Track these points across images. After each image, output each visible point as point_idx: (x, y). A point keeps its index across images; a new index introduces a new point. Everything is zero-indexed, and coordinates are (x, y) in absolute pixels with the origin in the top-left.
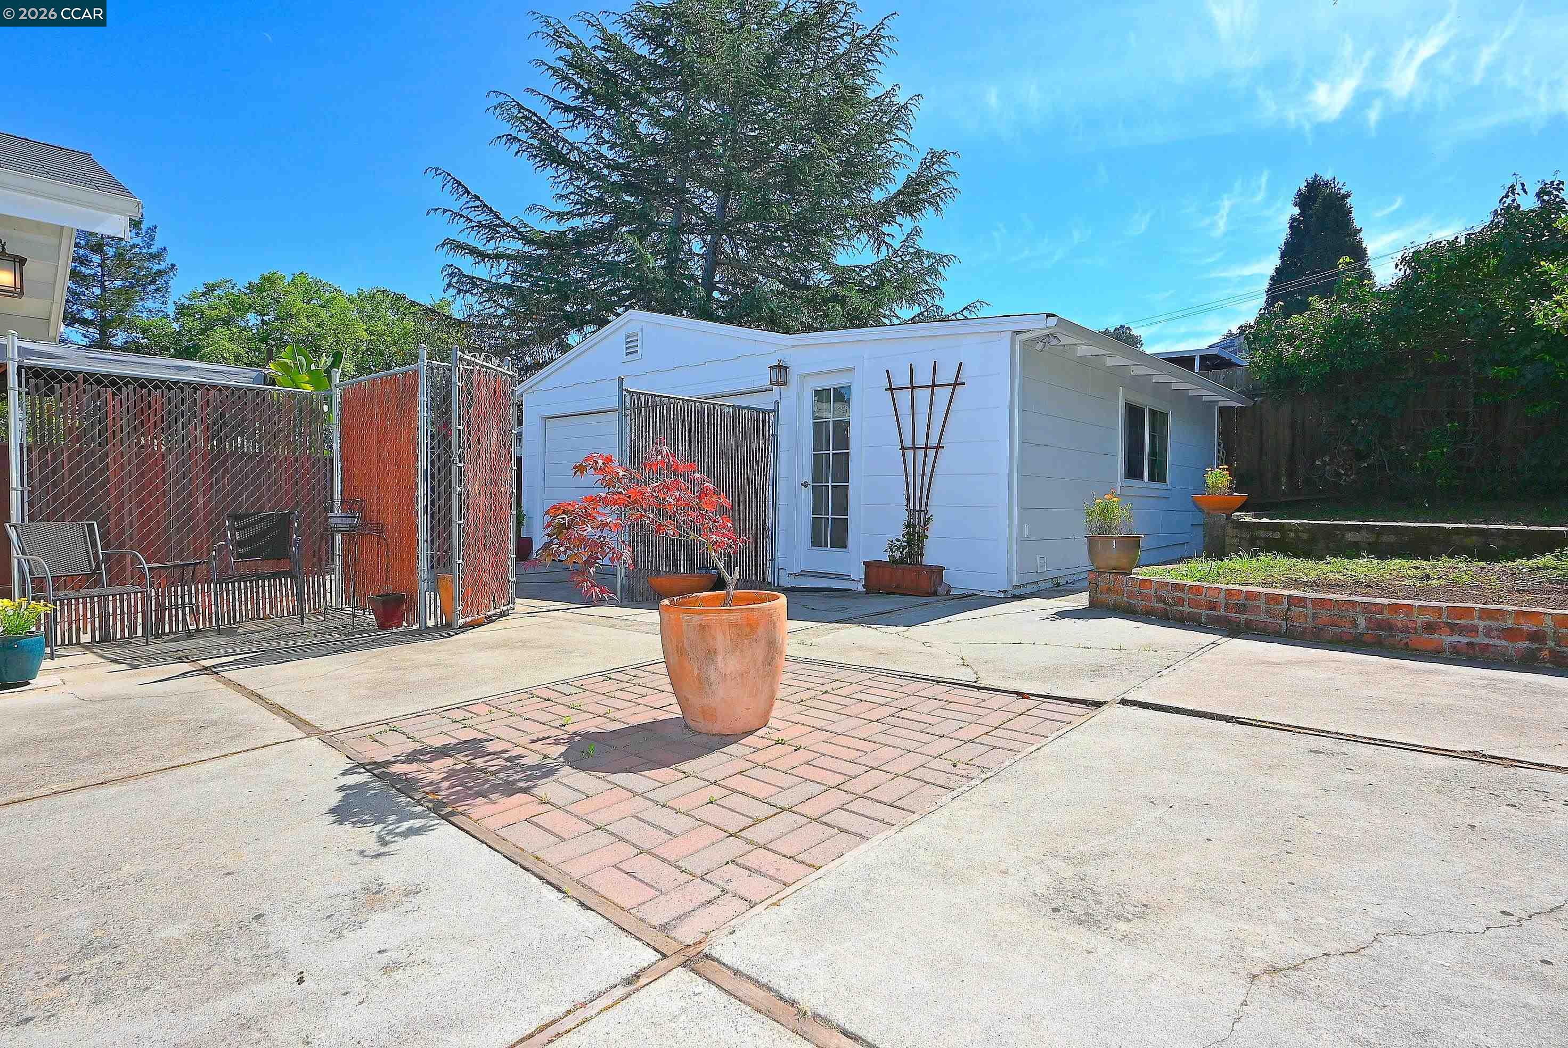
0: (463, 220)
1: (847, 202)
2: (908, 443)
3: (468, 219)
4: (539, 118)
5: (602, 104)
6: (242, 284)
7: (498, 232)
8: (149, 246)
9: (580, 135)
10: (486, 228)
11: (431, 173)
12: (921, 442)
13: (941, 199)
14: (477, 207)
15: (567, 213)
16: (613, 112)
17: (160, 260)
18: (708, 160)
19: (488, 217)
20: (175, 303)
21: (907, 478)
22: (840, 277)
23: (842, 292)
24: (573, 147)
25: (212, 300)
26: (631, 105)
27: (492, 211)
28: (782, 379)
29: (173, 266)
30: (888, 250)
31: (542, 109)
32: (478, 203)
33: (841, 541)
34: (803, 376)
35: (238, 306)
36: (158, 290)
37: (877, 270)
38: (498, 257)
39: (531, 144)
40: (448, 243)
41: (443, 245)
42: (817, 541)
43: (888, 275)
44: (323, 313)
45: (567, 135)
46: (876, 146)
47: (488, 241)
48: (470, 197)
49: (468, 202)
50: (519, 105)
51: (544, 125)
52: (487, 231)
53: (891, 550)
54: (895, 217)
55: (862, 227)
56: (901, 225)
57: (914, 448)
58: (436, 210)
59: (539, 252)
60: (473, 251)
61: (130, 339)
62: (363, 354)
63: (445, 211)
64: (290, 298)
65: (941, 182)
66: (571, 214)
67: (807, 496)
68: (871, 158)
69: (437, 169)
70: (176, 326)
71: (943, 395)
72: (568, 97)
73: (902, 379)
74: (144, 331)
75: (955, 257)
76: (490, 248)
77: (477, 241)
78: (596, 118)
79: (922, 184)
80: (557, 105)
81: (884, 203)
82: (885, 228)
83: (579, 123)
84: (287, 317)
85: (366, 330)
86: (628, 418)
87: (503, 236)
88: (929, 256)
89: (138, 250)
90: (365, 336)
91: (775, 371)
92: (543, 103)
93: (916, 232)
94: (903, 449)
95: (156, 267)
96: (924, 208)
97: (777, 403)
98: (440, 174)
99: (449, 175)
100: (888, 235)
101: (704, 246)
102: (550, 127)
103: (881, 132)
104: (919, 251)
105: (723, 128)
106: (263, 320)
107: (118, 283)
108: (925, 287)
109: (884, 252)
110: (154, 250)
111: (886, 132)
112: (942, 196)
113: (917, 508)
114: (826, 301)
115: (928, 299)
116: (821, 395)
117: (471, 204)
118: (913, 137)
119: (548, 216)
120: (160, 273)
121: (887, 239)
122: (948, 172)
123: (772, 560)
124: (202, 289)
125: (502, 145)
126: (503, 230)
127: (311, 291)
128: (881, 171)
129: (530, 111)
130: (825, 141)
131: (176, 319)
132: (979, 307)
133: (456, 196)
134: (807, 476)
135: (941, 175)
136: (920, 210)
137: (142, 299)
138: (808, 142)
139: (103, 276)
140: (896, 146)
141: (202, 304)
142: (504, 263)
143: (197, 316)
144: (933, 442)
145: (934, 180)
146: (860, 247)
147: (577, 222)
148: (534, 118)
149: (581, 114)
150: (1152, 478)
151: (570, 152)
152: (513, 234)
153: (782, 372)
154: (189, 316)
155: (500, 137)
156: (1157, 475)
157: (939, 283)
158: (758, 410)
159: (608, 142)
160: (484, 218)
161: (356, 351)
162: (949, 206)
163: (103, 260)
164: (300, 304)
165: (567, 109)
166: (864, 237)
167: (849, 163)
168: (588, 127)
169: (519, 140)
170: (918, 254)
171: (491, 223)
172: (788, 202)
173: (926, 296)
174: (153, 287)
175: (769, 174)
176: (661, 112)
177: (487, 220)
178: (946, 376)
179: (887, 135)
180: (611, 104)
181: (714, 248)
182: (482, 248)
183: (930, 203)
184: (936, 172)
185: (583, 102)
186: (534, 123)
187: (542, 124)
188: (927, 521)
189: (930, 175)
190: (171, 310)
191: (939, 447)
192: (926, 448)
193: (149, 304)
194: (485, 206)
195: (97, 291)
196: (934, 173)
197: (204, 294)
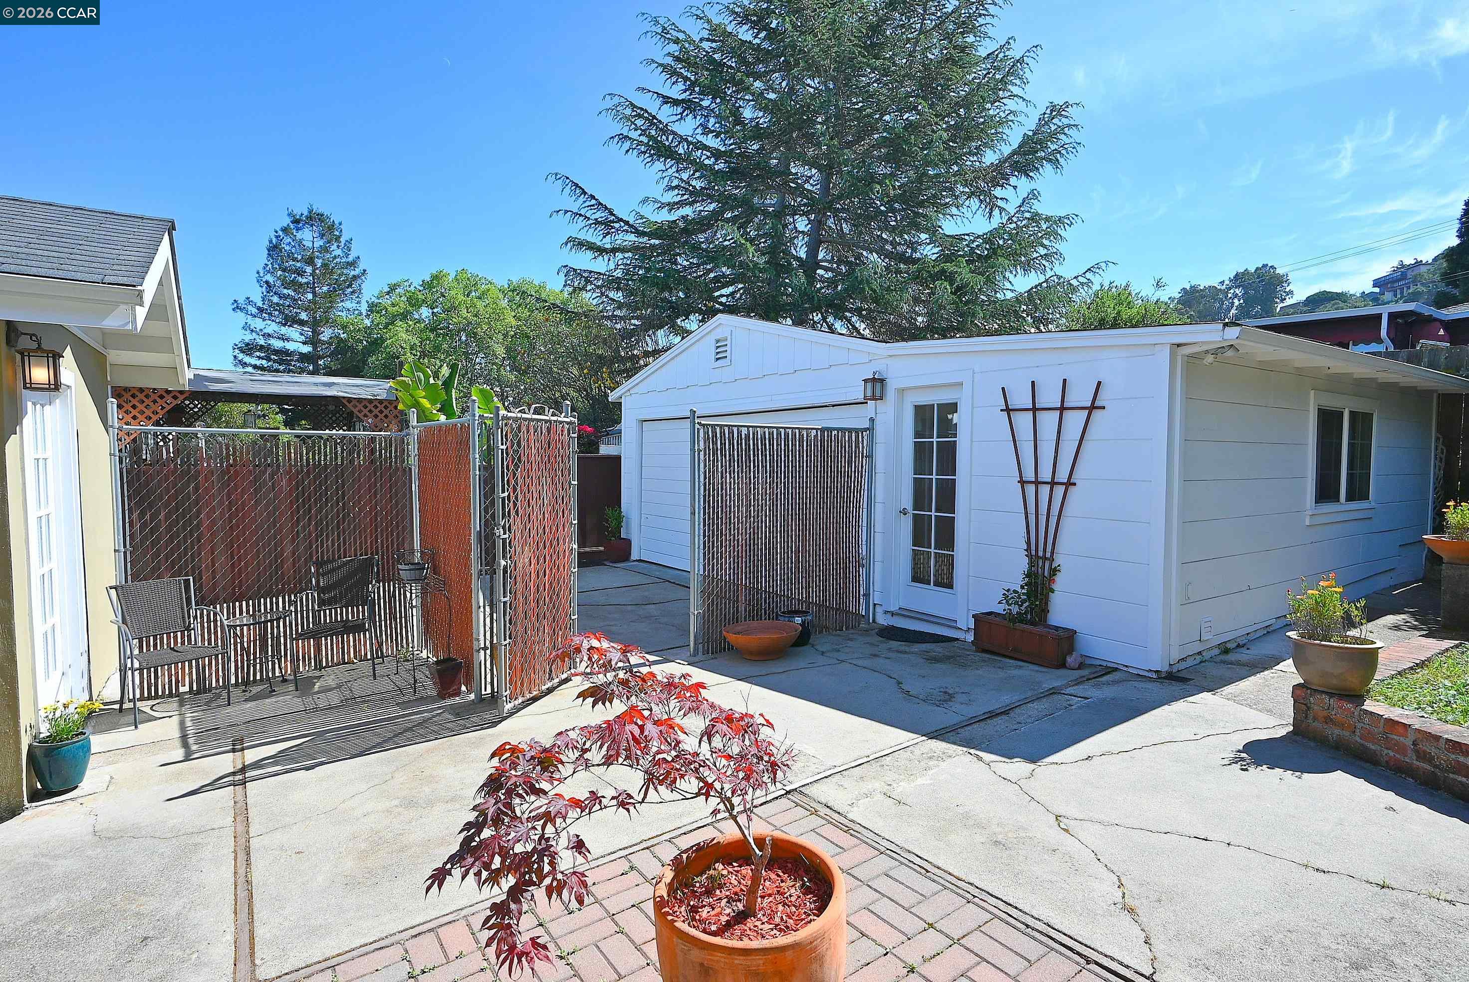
0: (581, 218)
1: (955, 168)
2: (1030, 475)
3: (586, 217)
4: (650, 114)
5: (708, 95)
6: (417, 283)
7: (613, 227)
8: (347, 255)
9: (688, 127)
10: (603, 224)
11: (551, 179)
12: (1045, 475)
13: (1062, 155)
14: (593, 205)
15: (677, 203)
16: (718, 100)
17: (355, 267)
18: (811, 139)
19: (603, 215)
20: (368, 302)
21: (1027, 517)
22: (949, 250)
23: (950, 267)
24: (683, 139)
25: (394, 298)
26: (738, 92)
27: (606, 208)
28: (878, 393)
29: (365, 271)
30: (1001, 214)
31: (652, 106)
32: (593, 202)
33: (946, 582)
34: (902, 391)
35: (414, 302)
36: (353, 292)
37: (989, 238)
38: (614, 250)
39: (641, 142)
40: (570, 241)
41: (566, 244)
42: (919, 577)
43: (1001, 242)
44: (480, 304)
45: (675, 127)
46: (988, 106)
47: (604, 237)
48: (586, 196)
49: (585, 202)
50: (632, 104)
51: (655, 121)
52: (603, 227)
53: (1007, 602)
54: (1008, 179)
55: (973, 193)
56: (1015, 187)
57: (1037, 483)
58: (558, 212)
59: (652, 241)
60: (591, 247)
61: (333, 335)
62: (512, 337)
63: (566, 212)
64: (453, 293)
65: (1062, 137)
66: (681, 204)
67: (906, 526)
68: (982, 120)
69: (556, 175)
70: (367, 322)
71: (1074, 421)
72: (676, 91)
73: (1022, 399)
74: (344, 327)
75: (1077, 216)
76: (607, 243)
77: (594, 236)
78: (702, 108)
79: (1040, 142)
80: (667, 100)
81: (997, 165)
82: (998, 192)
83: (687, 115)
84: (452, 309)
85: (514, 317)
86: (702, 453)
87: (618, 230)
88: (1047, 219)
89: (339, 260)
90: (514, 322)
91: (869, 385)
92: (653, 99)
93: (1034, 195)
94: (1022, 482)
95: (353, 273)
96: (1042, 166)
97: (872, 420)
98: (560, 179)
99: (568, 178)
100: (1001, 199)
101: (809, 224)
102: (660, 122)
103: (995, 90)
104: (1037, 214)
105: (825, 105)
106: (433, 312)
107: (325, 288)
108: (1043, 251)
109: (997, 219)
110: (350, 259)
111: (1000, 90)
112: (1064, 152)
113: (1041, 554)
114: (935, 277)
115: (1046, 264)
116: (922, 413)
117: (588, 203)
118: (1029, 92)
119: (660, 207)
120: (355, 278)
121: (1000, 203)
122: (1069, 126)
123: (867, 595)
124: (387, 289)
125: (614, 146)
126: (617, 225)
127: (470, 285)
128: (993, 131)
129: (642, 109)
130: (931, 106)
131: (368, 316)
132: (1104, 268)
133: (574, 198)
134: (907, 500)
135: (1061, 130)
136: (1038, 169)
137: (342, 301)
138: (915, 108)
139: (314, 283)
140: (1011, 104)
141: (386, 301)
142: (619, 255)
143: (384, 312)
144: (1063, 476)
145: (1053, 136)
146: (969, 215)
147: (687, 211)
148: (646, 115)
149: (689, 106)
150: (1350, 498)
151: (679, 144)
152: (626, 228)
153: (878, 385)
154: (377, 312)
155: (613, 137)
156: (1358, 492)
157: (1061, 246)
158: (850, 431)
159: (713, 132)
160: (600, 215)
161: (505, 336)
162: (1069, 163)
163: (314, 271)
164: (461, 297)
165: (676, 102)
166: (974, 203)
167: (956, 127)
168: (695, 118)
169: (630, 139)
170: (1035, 218)
171: (606, 219)
172: (892, 175)
173: (1044, 262)
174: (350, 290)
175: (873, 146)
176: (765, 95)
177: (602, 217)
178: (1080, 396)
179: (1001, 92)
180: (716, 93)
181: (817, 225)
182: (599, 244)
183: (1050, 161)
184: (1056, 127)
185: (691, 94)
186: (646, 120)
187: (653, 119)
188: (1054, 571)
189: (1049, 131)
190: (364, 308)
191: (1070, 484)
192: (1053, 483)
193: (348, 304)
194: (600, 204)
195: (310, 296)
196: (1053, 128)
197: (388, 293)
